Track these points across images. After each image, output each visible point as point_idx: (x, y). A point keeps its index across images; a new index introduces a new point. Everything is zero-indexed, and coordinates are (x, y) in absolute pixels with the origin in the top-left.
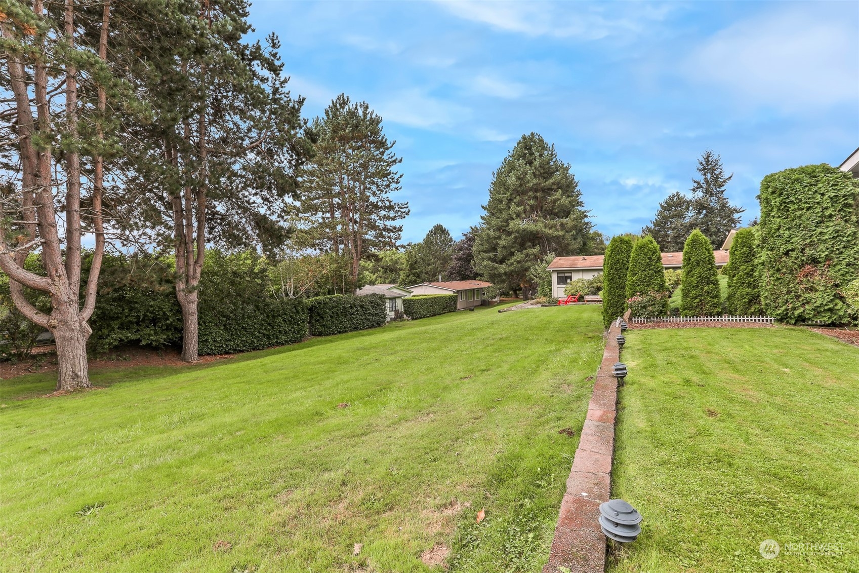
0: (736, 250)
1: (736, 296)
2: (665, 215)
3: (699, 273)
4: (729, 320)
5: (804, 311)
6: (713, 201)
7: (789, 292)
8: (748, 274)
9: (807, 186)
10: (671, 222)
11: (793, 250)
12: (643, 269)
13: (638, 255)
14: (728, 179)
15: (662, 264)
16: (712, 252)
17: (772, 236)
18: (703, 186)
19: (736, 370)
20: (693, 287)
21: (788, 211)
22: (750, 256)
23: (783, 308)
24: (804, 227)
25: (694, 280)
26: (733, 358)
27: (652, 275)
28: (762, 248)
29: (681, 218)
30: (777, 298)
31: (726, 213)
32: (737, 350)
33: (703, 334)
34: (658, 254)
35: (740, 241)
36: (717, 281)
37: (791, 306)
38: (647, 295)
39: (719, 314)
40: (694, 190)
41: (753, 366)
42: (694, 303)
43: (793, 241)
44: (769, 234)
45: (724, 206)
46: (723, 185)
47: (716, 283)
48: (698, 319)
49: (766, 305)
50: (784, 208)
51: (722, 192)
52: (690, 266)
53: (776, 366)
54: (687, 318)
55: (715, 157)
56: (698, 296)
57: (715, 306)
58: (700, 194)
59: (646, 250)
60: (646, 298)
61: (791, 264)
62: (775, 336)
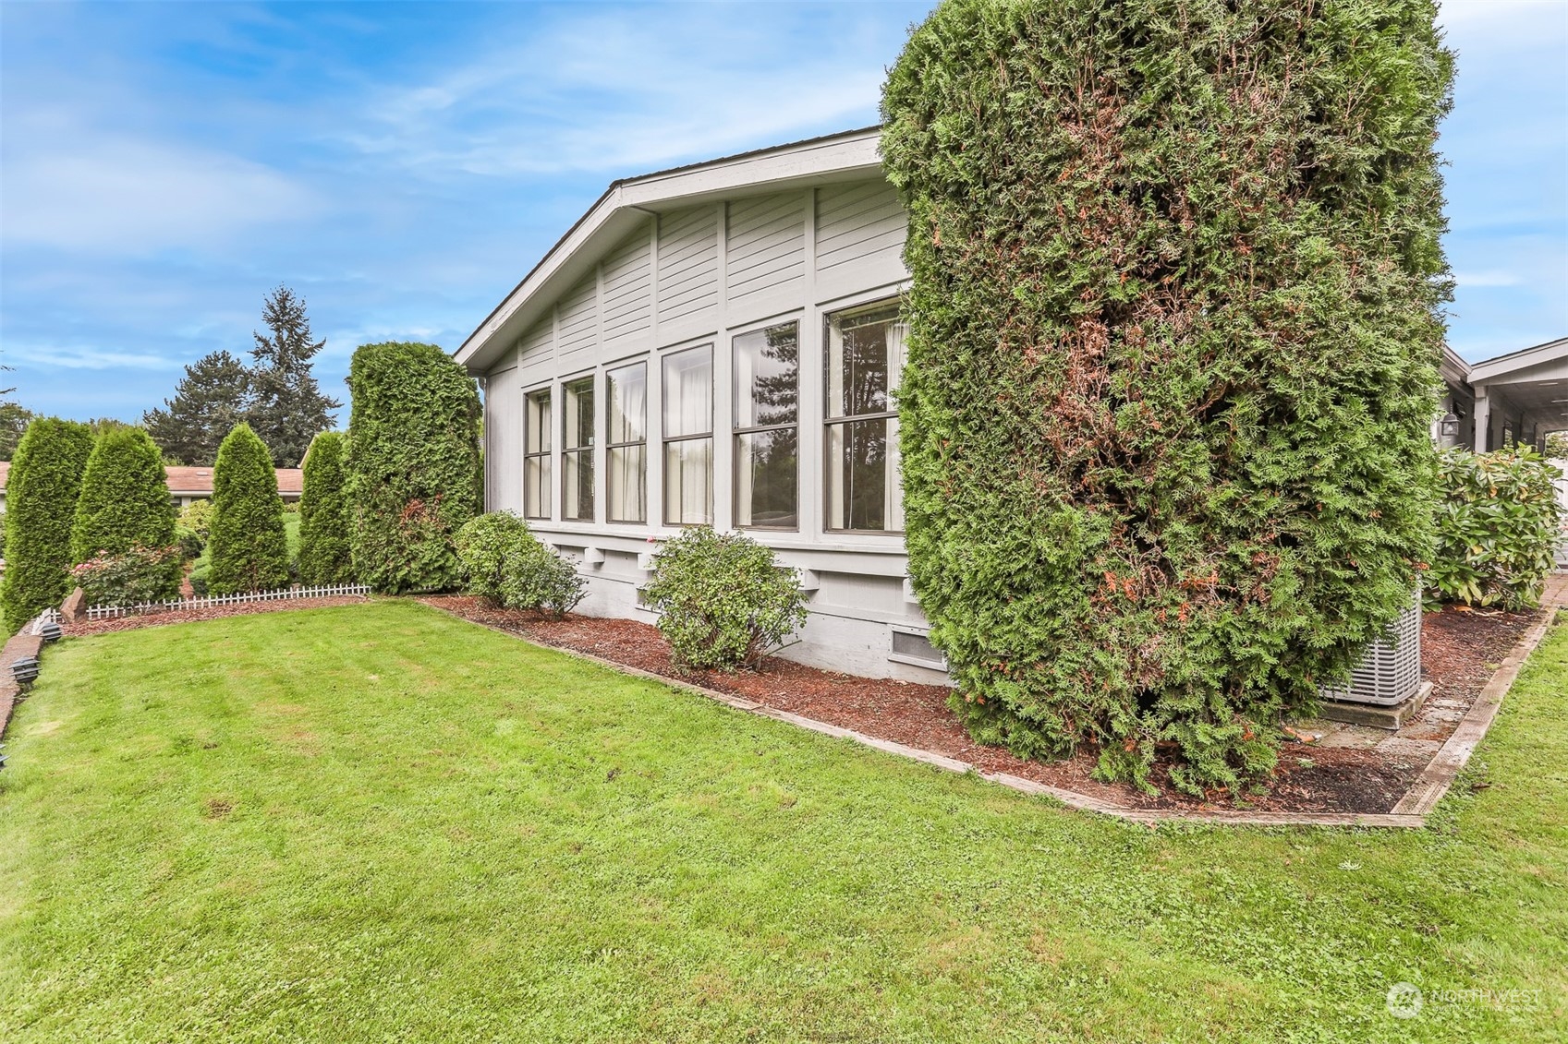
0: (315, 469)
1: (314, 551)
2: (197, 393)
3: (245, 508)
4: (301, 595)
5: (409, 572)
6: (292, 380)
7: (389, 543)
8: (333, 512)
9: (414, 375)
10: (210, 408)
11: (395, 474)
12: (118, 497)
13: (106, 466)
14: (317, 347)
15: (166, 488)
16: (271, 469)
17: (367, 449)
18: (275, 349)
19: (292, 694)
20: (235, 536)
21: (389, 410)
22: (335, 482)
23: (381, 570)
24: (410, 439)
25: (237, 522)
26: (292, 670)
27: (142, 510)
28: (353, 468)
29: (231, 404)
30: (373, 552)
31: (312, 406)
32: (302, 651)
33: (247, 628)
34: (157, 466)
35: (320, 452)
36: (281, 524)
37: (392, 565)
38: (127, 556)
39: (284, 585)
40: (257, 353)
41: (324, 681)
42: (237, 567)
43: (395, 459)
44: (362, 445)
45: (309, 393)
46: (309, 356)
47: (279, 528)
48: (245, 597)
49: (359, 564)
50: (384, 403)
51: (308, 367)
52: (228, 494)
53: (359, 673)
54: (220, 597)
55: (297, 304)
56: (244, 554)
57: (276, 570)
58: (268, 364)
59: (127, 457)
60: (123, 562)
61: (392, 497)
62: (367, 616)
